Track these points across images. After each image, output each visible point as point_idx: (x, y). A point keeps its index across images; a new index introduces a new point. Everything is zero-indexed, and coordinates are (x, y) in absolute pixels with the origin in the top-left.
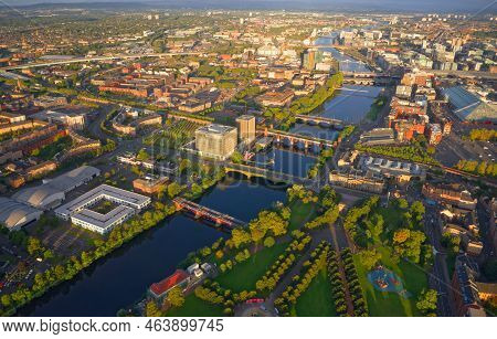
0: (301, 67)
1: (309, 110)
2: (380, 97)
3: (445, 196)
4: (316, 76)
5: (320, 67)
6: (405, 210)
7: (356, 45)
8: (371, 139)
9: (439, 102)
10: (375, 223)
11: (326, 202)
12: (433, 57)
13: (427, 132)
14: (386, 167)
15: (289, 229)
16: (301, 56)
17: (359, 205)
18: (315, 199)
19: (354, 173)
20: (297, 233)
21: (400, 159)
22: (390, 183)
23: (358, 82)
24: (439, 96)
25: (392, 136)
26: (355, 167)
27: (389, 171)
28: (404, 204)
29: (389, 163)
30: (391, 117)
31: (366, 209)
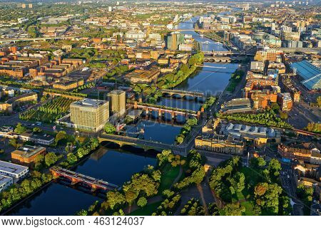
0: (166, 48)
1: (175, 85)
2: (237, 73)
3: (297, 154)
4: (179, 56)
5: (182, 47)
6: (264, 168)
7: (214, 28)
8: (231, 108)
9: (289, 75)
10: (237, 180)
11: (193, 164)
12: (281, 37)
13: (280, 100)
14: (245, 131)
15: (160, 189)
16: (165, 38)
17: (223, 165)
18: (183, 162)
19: (216, 138)
20: (167, 192)
21: (258, 125)
22: (250, 145)
23: (217, 60)
24: (289, 70)
25: (249, 105)
26: (218, 133)
27: (248, 135)
28: (262, 163)
29: (248, 128)
30: (247, 89)
31: (229, 168)
